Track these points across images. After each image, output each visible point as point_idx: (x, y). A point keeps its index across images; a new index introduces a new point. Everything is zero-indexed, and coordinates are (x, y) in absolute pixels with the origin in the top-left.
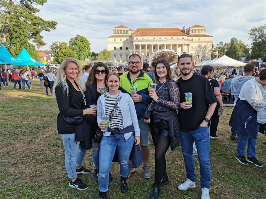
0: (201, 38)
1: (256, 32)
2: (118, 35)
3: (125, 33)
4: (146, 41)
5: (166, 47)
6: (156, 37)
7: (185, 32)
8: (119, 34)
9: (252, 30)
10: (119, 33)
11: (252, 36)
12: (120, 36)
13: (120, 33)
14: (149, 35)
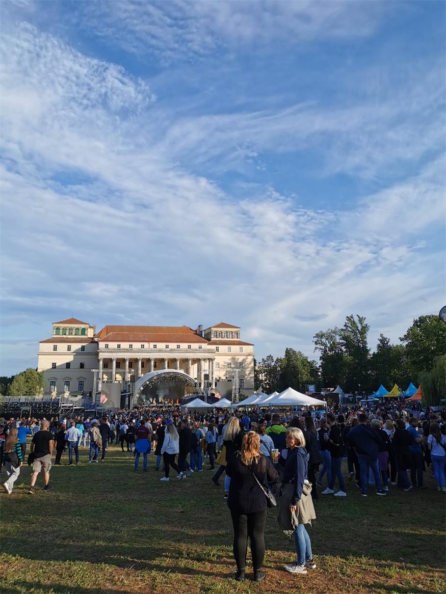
0: (232, 347)
1: (324, 340)
2: (63, 338)
3: (80, 334)
4: (126, 351)
5: (168, 363)
6: (146, 345)
7: (203, 336)
8: (65, 336)
9: (317, 336)
10: (65, 334)
11: (318, 346)
12: (68, 340)
13: (67, 334)
14: (131, 339)
